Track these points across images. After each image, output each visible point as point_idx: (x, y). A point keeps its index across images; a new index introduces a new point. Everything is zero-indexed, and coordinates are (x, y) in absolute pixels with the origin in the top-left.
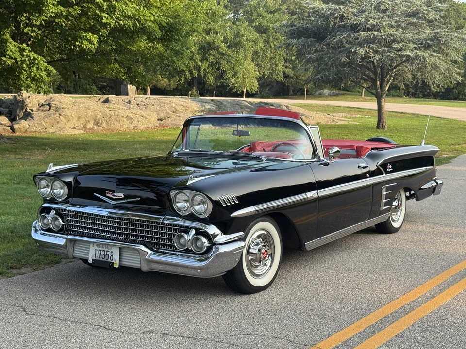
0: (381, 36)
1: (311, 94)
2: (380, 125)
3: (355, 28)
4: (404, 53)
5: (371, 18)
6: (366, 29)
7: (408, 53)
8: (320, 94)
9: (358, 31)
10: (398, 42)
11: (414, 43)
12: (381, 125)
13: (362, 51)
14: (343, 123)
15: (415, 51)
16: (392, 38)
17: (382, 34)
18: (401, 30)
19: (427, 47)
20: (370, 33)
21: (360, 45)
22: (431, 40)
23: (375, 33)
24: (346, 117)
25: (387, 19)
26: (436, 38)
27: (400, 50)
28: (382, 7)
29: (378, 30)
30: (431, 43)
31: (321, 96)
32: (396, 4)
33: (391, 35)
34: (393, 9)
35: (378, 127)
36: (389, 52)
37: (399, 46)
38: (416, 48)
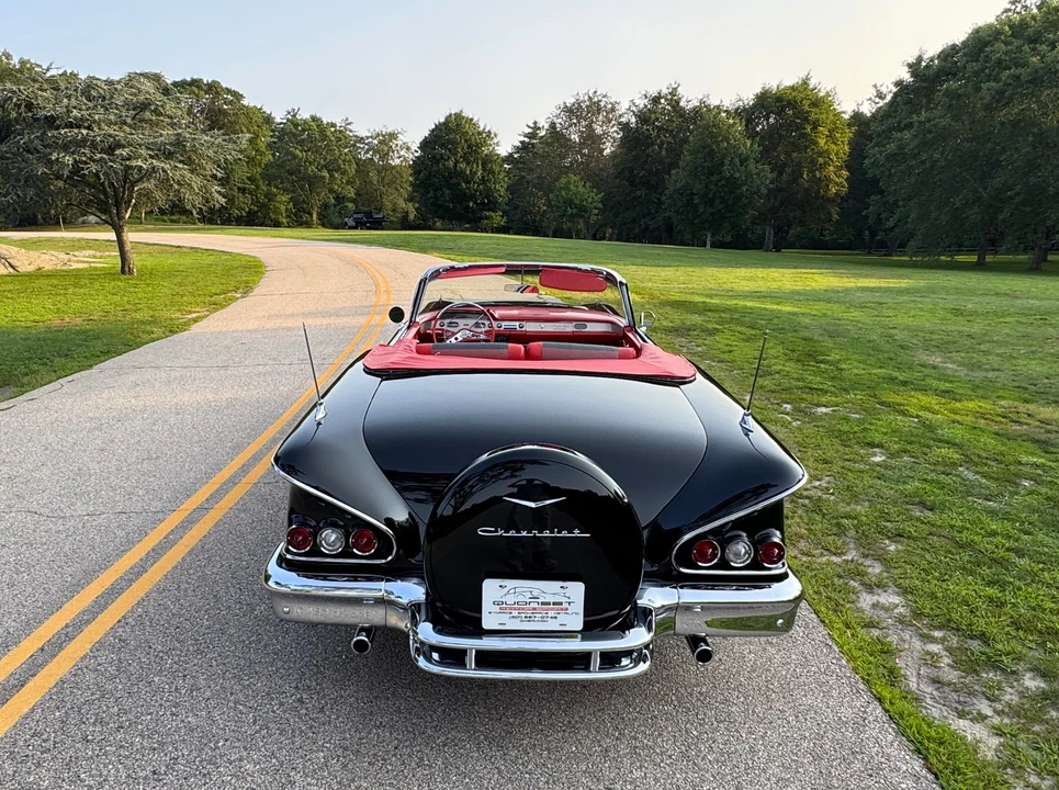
0: (94, 137)
1: (70, 222)
2: (125, 268)
3: (51, 122)
4: (134, 163)
5: (75, 108)
6: (70, 126)
7: (140, 163)
8: (84, 222)
9: (58, 128)
10: (123, 147)
11: (148, 149)
12: (127, 269)
13: (69, 160)
14: (81, 266)
15: (150, 161)
16: (112, 139)
17: (97, 134)
18: (127, 129)
19: (169, 156)
20: (76, 131)
21: (65, 148)
22: (171, 144)
23: (85, 132)
24: (94, 257)
25: (102, 111)
26: (179, 142)
27: (129, 159)
28: (94, 93)
29: (89, 128)
30: (172, 149)
31: (85, 225)
32: (116, 89)
33: (110, 136)
34: (112, 97)
35: (123, 272)
36: (111, 161)
37: (125, 152)
38: (152, 157)
